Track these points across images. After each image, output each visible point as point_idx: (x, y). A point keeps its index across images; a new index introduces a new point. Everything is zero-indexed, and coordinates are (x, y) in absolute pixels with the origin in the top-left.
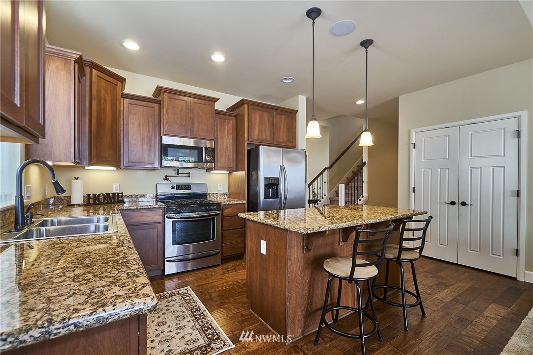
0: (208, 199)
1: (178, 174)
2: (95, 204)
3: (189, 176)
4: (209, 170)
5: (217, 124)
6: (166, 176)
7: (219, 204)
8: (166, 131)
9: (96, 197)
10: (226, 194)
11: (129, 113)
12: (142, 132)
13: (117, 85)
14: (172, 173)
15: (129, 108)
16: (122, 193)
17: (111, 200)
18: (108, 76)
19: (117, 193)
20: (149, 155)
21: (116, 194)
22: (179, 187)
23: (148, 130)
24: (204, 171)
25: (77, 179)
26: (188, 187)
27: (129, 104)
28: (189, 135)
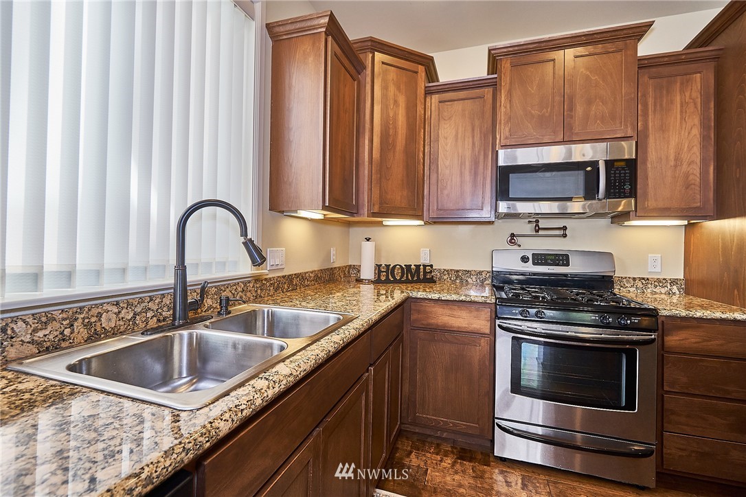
0: (616, 291)
1: (537, 231)
2: (387, 281)
3: (565, 236)
4: (620, 218)
5: (644, 95)
6: (513, 235)
7: (653, 313)
8: (506, 138)
9: (390, 270)
10: (674, 282)
11: (439, 120)
12: (460, 151)
13: (416, 72)
14: (524, 227)
15: (439, 108)
16: (431, 266)
17: (413, 277)
18: (402, 59)
19: (423, 265)
20: (474, 194)
21: (422, 267)
22: (539, 259)
23: (471, 145)
24: (606, 222)
25: (368, 240)
26: (563, 259)
27: (440, 102)
28: (560, 138)
